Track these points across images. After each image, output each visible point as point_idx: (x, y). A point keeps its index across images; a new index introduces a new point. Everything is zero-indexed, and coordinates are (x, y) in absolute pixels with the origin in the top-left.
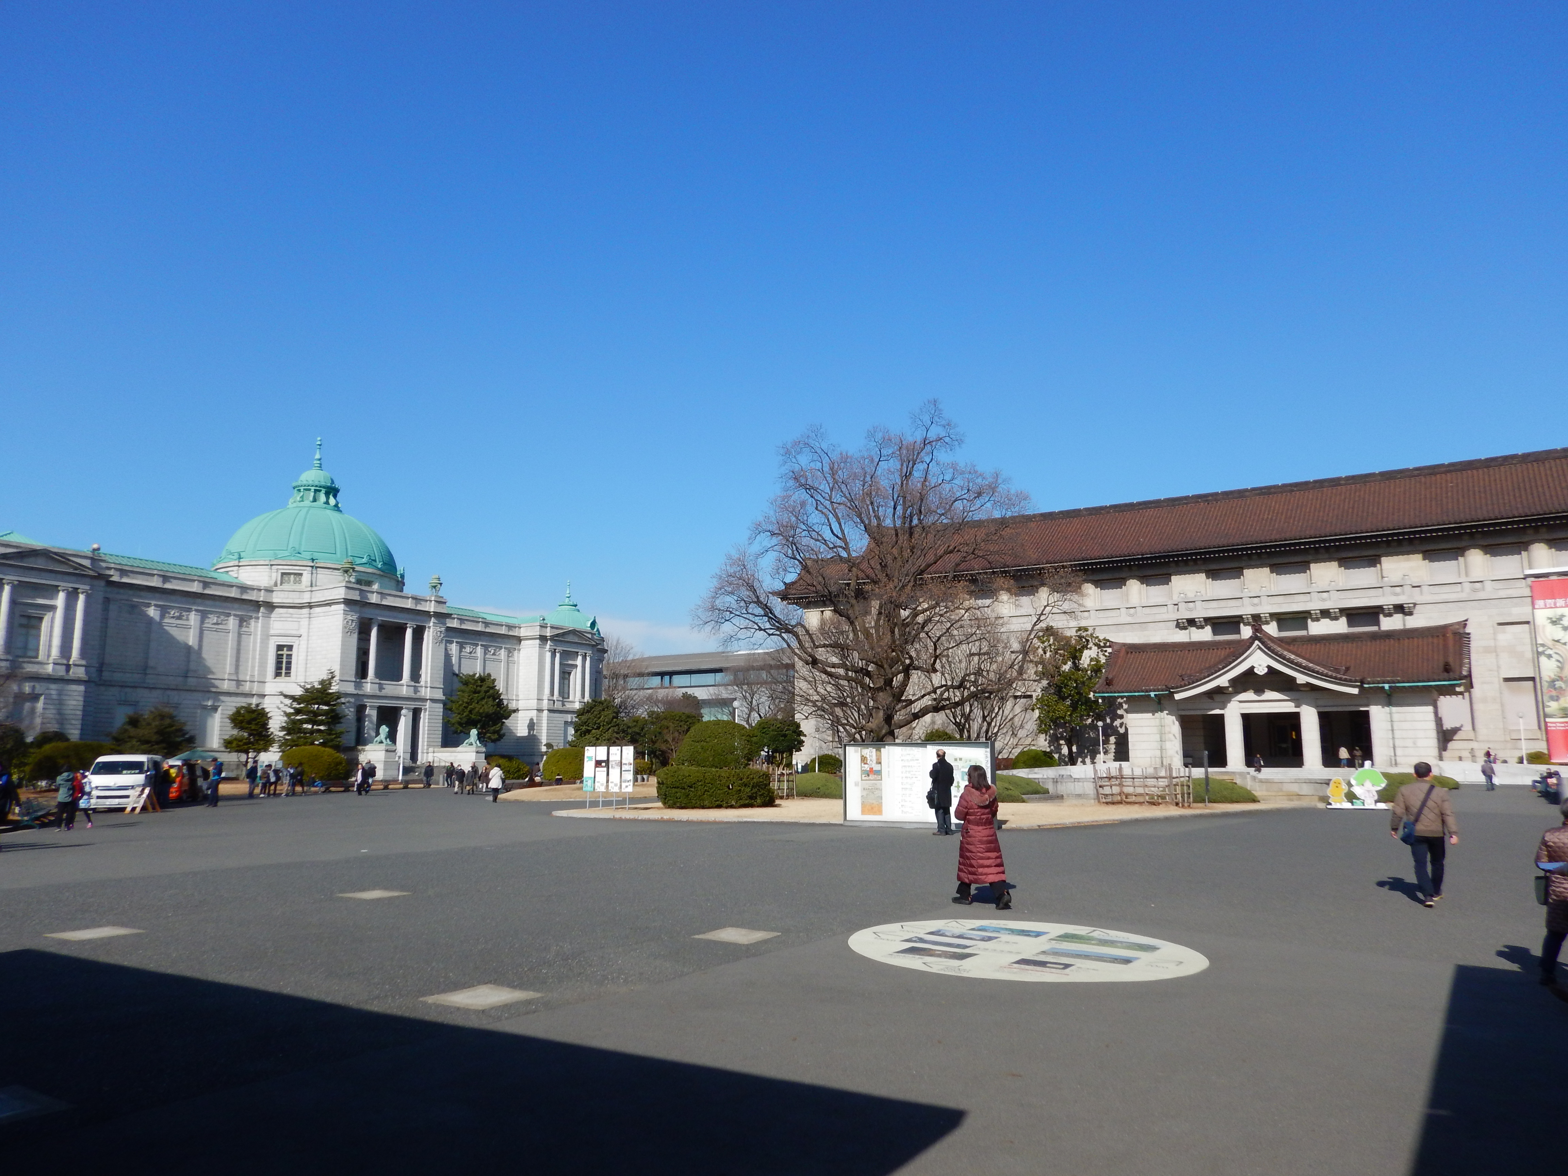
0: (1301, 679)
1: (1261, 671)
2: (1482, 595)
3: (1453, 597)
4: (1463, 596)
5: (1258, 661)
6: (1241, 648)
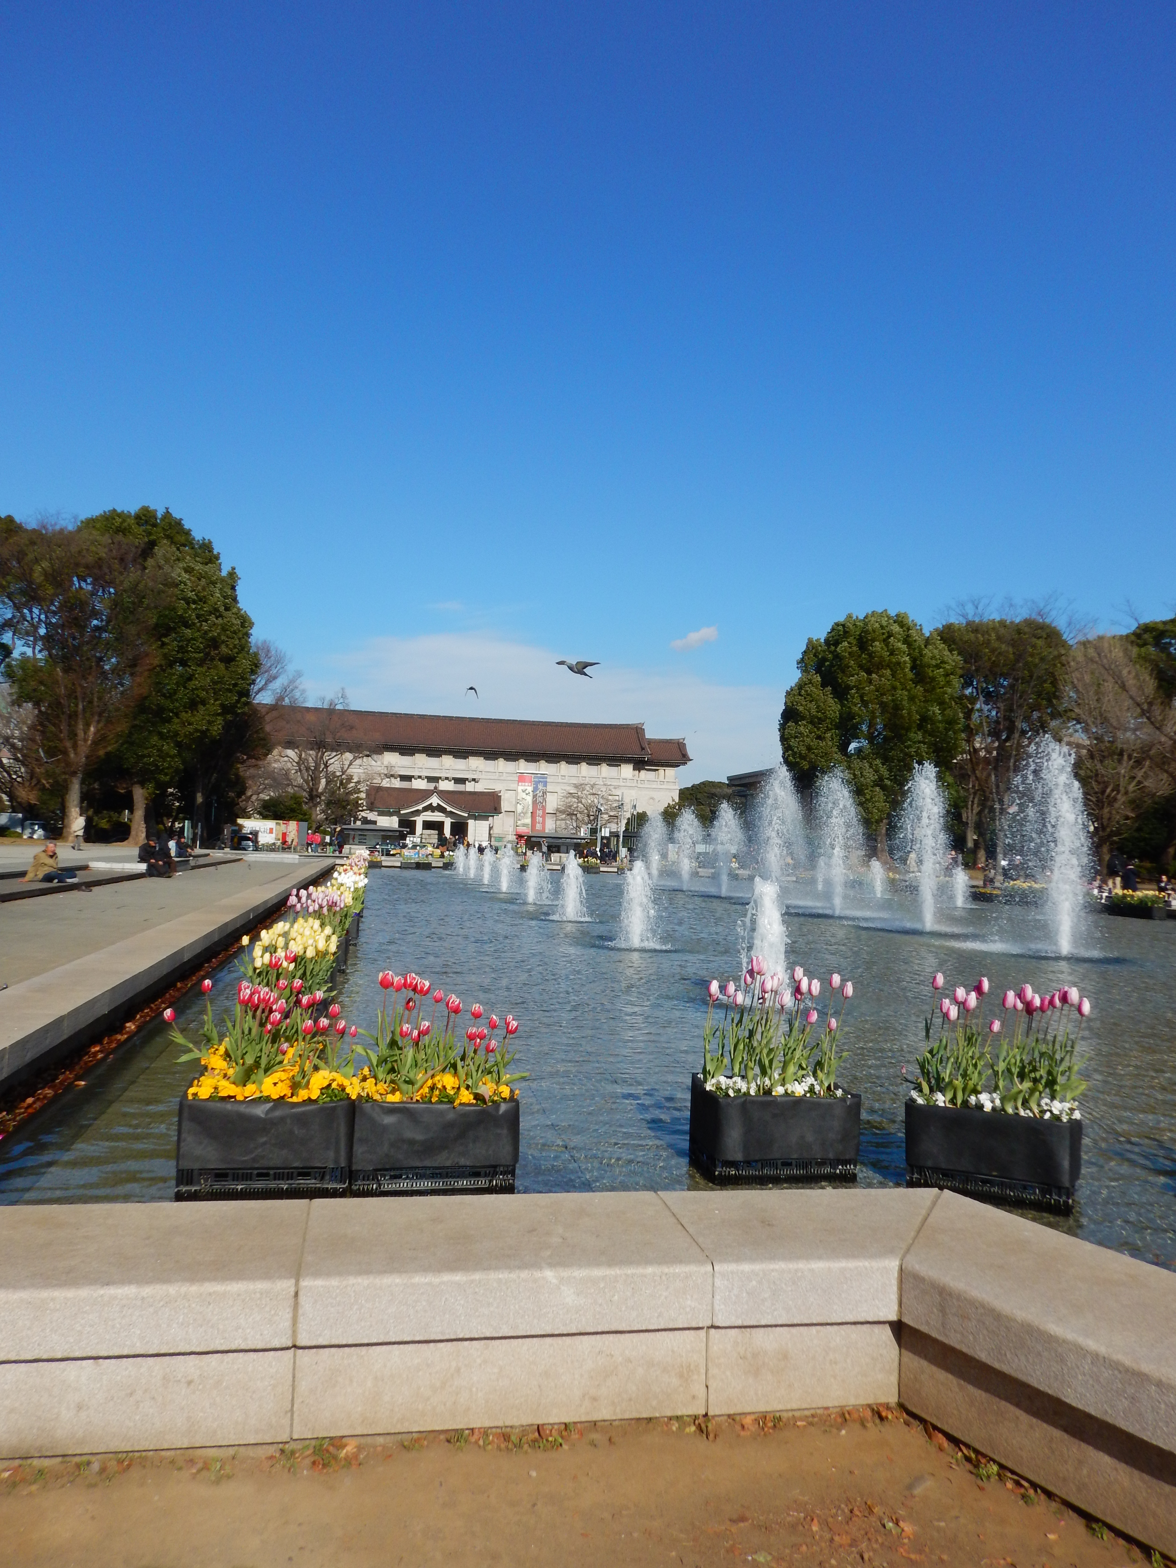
0: (449, 809)
1: (435, 805)
2: (502, 778)
3: (492, 777)
4: (496, 777)
5: (435, 800)
6: (427, 794)
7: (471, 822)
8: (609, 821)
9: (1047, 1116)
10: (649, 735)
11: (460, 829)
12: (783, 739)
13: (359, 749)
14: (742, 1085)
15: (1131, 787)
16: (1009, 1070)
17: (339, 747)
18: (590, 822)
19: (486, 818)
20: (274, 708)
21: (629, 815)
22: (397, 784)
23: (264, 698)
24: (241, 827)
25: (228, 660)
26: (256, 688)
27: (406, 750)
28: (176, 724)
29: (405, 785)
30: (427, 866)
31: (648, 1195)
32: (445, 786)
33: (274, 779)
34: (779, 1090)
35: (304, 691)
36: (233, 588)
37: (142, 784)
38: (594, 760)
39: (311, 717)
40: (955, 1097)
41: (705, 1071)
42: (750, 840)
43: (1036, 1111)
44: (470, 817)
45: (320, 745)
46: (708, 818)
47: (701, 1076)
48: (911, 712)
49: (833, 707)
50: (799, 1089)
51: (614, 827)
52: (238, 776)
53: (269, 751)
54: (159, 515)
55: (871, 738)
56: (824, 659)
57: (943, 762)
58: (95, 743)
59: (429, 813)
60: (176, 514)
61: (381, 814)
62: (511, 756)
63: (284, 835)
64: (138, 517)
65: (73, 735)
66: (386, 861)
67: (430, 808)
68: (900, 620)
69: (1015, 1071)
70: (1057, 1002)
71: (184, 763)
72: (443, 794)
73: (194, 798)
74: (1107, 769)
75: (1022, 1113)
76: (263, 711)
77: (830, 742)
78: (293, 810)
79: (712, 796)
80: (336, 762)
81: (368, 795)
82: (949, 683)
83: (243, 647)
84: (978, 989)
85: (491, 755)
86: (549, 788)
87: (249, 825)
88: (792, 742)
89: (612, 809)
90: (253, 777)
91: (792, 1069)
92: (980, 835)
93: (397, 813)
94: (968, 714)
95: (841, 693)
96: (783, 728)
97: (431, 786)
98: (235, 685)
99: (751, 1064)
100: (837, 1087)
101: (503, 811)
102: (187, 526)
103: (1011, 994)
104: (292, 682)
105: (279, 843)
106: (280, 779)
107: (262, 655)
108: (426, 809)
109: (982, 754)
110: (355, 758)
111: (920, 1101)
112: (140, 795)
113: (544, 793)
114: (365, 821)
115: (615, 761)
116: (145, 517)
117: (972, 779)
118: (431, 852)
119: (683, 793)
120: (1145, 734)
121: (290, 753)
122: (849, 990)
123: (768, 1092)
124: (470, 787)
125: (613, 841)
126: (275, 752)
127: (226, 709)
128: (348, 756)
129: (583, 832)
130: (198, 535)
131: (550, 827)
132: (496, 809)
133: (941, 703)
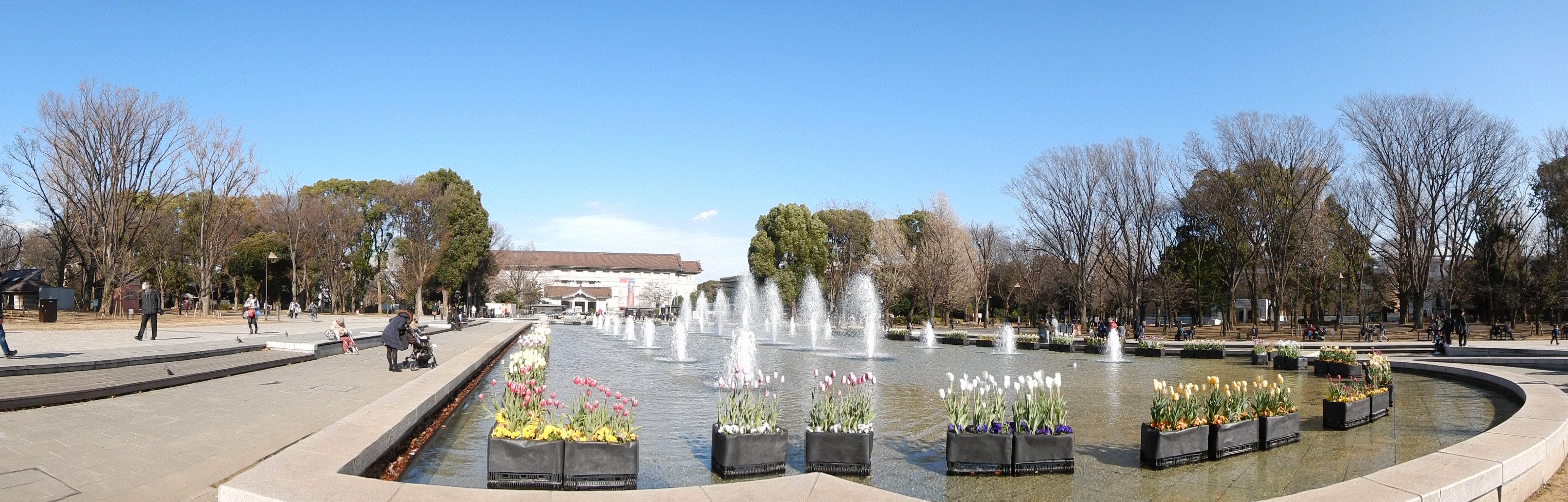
0: (587, 296)
1: (580, 294)
2: (612, 281)
3: (607, 281)
4: (609, 280)
5: (580, 292)
6: (576, 289)
7: (598, 302)
8: (664, 300)
9: (860, 432)
10: (683, 259)
11: (592, 305)
12: (750, 261)
13: (539, 269)
14: (736, 429)
15: (897, 284)
16: (845, 413)
17: (531, 268)
18: (656, 301)
19: (604, 299)
20: (499, 252)
21: (674, 297)
22: (560, 284)
23: (495, 248)
24: (487, 307)
25: (479, 232)
26: (491, 244)
27: (565, 269)
28: (458, 263)
29: (564, 285)
30: (579, 324)
31: (697, 488)
32: (585, 285)
33: (500, 284)
34: (753, 431)
35: (512, 244)
36: (479, 200)
37: (446, 289)
38: (657, 271)
39: (515, 255)
40: (824, 427)
41: (719, 423)
42: (732, 308)
43: (856, 429)
44: (597, 299)
45: (521, 268)
46: (712, 299)
47: (717, 425)
48: (805, 250)
49: (771, 245)
50: (762, 429)
51: (666, 303)
52: (485, 284)
53: (498, 272)
54: (447, 171)
55: (788, 260)
56: (768, 225)
57: (818, 273)
58: (427, 272)
59: (578, 298)
60: (453, 170)
61: (554, 299)
62: (616, 270)
63: (506, 310)
64: (439, 173)
65: (417, 270)
66: (558, 321)
67: (578, 296)
68: (802, 207)
69: (847, 412)
70: (864, 380)
71: (462, 279)
72: (584, 289)
73: (467, 295)
74: (889, 276)
75: (850, 432)
76: (495, 254)
77: (770, 263)
78: (509, 299)
79: (713, 287)
80: (530, 276)
81: (545, 290)
82: (822, 237)
83: (485, 225)
84: (832, 376)
85: (606, 270)
86: (636, 284)
87: (490, 306)
88: (755, 262)
89: (666, 294)
90: (491, 284)
91: (759, 419)
92: (836, 305)
93: (561, 298)
94: (830, 250)
95: (775, 238)
96: (749, 255)
97: (578, 285)
98: (482, 243)
99: (741, 418)
100: (777, 427)
101: (613, 295)
102: (459, 175)
103: (845, 378)
104: (507, 240)
105: (504, 314)
106: (503, 284)
107: (493, 229)
108: (576, 296)
109: (837, 269)
110: (539, 273)
111: (811, 431)
112: (445, 294)
113: (633, 287)
114: (544, 302)
115: (667, 271)
116: (442, 173)
117: (833, 280)
118: (579, 317)
119: (699, 286)
120: (903, 261)
121: (507, 272)
122: (783, 380)
123: (749, 432)
124: (596, 285)
125: (667, 310)
126: (501, 272)
127: (479, 254)
128: (536, 272)
129: (653, 306)
130: (463, 179)
131: (637, 303)
132: (610, 296)
133: (818, 245)
